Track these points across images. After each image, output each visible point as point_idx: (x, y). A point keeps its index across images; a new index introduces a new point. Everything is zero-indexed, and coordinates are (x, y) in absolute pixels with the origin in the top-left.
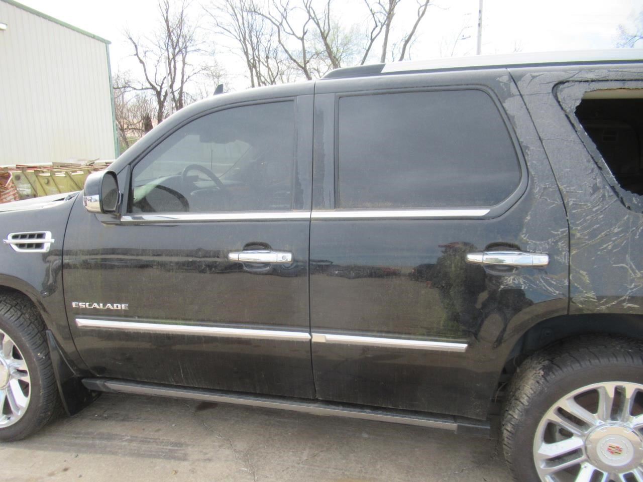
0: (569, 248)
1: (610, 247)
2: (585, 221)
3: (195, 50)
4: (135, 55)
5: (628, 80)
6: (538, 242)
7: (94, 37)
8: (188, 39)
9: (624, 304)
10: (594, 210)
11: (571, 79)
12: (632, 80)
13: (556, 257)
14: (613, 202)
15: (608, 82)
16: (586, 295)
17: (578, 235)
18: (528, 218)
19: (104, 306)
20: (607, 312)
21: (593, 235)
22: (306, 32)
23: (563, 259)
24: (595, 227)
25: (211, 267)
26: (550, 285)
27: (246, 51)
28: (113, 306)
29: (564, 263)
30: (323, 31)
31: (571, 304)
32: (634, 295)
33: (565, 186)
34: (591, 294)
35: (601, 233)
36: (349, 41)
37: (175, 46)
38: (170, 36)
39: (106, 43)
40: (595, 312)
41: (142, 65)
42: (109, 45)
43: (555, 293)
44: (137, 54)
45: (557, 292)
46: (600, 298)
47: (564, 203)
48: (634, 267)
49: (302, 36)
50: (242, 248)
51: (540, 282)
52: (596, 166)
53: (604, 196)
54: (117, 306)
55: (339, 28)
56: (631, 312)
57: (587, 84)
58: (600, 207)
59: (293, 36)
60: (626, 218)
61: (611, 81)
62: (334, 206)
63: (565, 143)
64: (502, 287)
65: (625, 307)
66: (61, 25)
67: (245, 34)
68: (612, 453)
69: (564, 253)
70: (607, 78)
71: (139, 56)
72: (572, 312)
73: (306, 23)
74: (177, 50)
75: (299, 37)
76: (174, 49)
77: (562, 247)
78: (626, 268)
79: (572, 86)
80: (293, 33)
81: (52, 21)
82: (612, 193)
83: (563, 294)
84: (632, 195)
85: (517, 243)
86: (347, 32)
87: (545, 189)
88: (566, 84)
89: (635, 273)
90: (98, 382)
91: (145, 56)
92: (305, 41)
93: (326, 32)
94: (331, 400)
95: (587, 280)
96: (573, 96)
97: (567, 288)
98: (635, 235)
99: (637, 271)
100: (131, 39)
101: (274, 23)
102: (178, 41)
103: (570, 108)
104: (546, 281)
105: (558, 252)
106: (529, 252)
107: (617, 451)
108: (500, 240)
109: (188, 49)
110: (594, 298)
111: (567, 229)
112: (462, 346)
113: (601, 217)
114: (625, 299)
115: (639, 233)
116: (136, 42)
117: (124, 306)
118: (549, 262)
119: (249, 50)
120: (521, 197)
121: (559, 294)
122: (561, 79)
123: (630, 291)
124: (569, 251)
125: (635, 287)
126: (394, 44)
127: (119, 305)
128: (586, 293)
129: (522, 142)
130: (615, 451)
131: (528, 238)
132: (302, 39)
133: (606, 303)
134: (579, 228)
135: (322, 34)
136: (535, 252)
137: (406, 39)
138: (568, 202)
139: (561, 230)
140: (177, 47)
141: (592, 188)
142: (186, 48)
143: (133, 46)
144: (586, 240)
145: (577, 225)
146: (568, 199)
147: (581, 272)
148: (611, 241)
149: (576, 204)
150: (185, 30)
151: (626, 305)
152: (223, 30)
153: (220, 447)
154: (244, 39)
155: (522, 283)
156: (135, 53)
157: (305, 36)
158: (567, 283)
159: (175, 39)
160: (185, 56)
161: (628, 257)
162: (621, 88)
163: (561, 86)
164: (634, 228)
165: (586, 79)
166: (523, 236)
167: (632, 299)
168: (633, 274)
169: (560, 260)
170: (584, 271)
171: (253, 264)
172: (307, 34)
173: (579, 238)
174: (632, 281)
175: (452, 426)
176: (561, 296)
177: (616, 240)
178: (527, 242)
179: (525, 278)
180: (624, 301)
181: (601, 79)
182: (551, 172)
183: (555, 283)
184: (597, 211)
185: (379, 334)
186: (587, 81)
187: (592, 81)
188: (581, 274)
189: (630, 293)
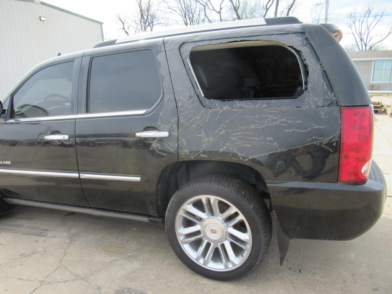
0: (178, 128)
1: (195, 127)
2: (185, 114)
3: (158, 24)
4: (123, 29)
5: (213, 40)
6: (165, 126)
7: (93, 21)
8: (153, 17)
9: (201, 155)
10: (189, 108)
11: (188, 41)
12: (215, 39)
13: (172, 133)
14: (197, 103)
15: (204, 41)
16: (185, 151)
17: (182, 121)
18: (161, 114)
19: (3, 162)
20: (194, 159)
21: (188, 121)
22: (222, 8)
23: (175, 133)
24: (189, 117)
25: (39, 143)
26: (170, 147)
27: (186, 22)
28: (5, 162)
29: (176, 135)
30: (235, 6)
31: (179, 156)
32: (205, 150)
33: (178, 96)
34: (187, 151)
35: (191, 119)
36: (255, 11)
37: (145, 22)
38: (142, 16)
39: (100, 24)
40: (189, 160)
41: (127, 34)
42: (103, 25)
43: (172, 151)
44: (124, 28)
45: (173, 150)
46: (190, 152)
47: (176, 105)
48: (205, 136)
49: (219, 11)
50: (50, 134)
51: (166, 145)
52: (192, 86)
53: (194, 101)
54: (7, 163)
55: (248, 3)
56: (204, 159)
57: (195, 43)
58: (192, 106)
59: (214, 11)
60: (202, 111)
61: (206, 40)
62: (85, 112)
63: (180, 75)
64: (151, 149)
65: (201, 157)
66: (75, 15)
67: (186, 12)
68: (212, 232)
69: (175, 130)
70: (204, 39)
71: (125, 29)
72: (180, 160)
73: (222, 2)
74: (147, 24)
75: (217, 11)
76: (145, 24)
77: (175, 128)
78: (201, 137)
79: (188, 44)
80: (214, 9)
81: (70, 13)
82: (197, 99)
83: (175, 151)
84: (206, 99)
85: (156, 126)
86: (252, 5)
87: (169, 98)
88: (186, 44)
89: (205, 139)
90: (9, 199)
91: (129, 29)
92: (221, 13)
93: (237, 7)
94: (96, 207)
95: (185, 143)
96: (187, 50)
97: (177, 148)
98: (206, 120)
99: (206, 138)
100: (120, 19)
101: (202, 4)
102: (148, 18)
103: (185, 56)
104: (168, 145)
105: (173, 130)
106: (161, 131)
107: (214, 232)
108: (149, 125)
109: (154, 23)
110: (188, 153)
111: (177, 118)
112: (138, 179)
113: (192, 111)
114: (201, 153)
115: (208, 119)
116: (123, 21)
117: (9, 163)
118: (169, 136)
119: (188, 22)
120: (160, 103)
121: (174, 151)
122: (184, 41)
123: (203, 148)
124: (178, 130)
125: (205, 146)
126: (282, 11)
127: (8, 162)
128: (185, 150)
129: (162, 75)
130: (213, 231)
131: (161, 124)
132: (220, 13)
133: (193, 155)
134: (182, 118)
135: (235, 8)
136: (164, 131)
137: (289, 7)
138: (178, 104)
139: (175, 119)
140: (147, 22)
141: (189, 97)
142: (152, 22)
143: (122, 23)
144: (185, 123)
145: (182, 116)
146: (178, 103)
147: (183, 140)
148: (196, 123)
149: (182, 106)
150: (151, 12)
151: (202, 156)
152: (173, 11)
153: (63, 232)
154: (185, 15)
155: (159, 146)
156: (123, 28)
157: (221, 10)
158: (177, 146)
159: (145, 18)
160: (152, 27)
161: (203, 131)
162: (209, 44)
163: (183, 45)
164: (206, 116)
165: (195, 41)
166: (159, 123)
167: (204, 152)
168: (204, 140)
169: (174, 134)
170: (184, 139)
171: (54, 141)
172: (222, 9)
173: (182, 123)
174: (204, 143)
175: (146, 219)
176: (174, 152)
177: (198, 123)
178: (160, 126)
179: (160, 144)
180: (201, 154)
181: (201, 40)
182: (172, 90)
183: (172, 146)
184: (190, 108)
185: (105, 174)
186: (195, 42)
187: (198, 41)
188: (183, 141)
189: (203, 149)
